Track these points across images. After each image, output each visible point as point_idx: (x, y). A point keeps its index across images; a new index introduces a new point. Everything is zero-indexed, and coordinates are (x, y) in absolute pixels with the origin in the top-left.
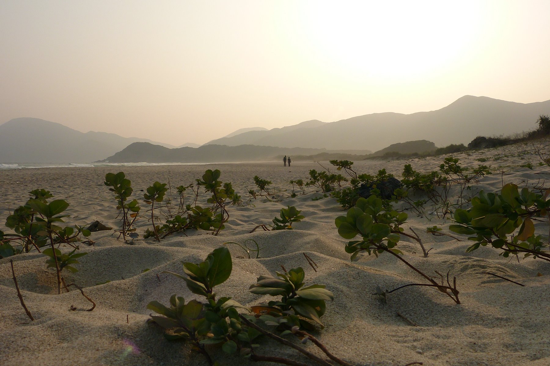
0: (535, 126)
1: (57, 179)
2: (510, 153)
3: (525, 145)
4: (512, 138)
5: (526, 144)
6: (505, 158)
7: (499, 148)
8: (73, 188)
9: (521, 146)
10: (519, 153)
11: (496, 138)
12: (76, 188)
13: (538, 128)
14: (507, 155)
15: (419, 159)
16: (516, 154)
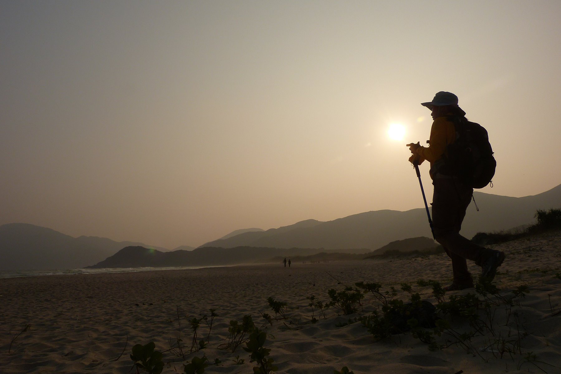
0: (534, 221)
1: (45, 290)
2: (515, 250)
3: (527, 241)
4: (513, 233)
5: (529, 240)
6: (512, 256)
7: (502, 244)
8: (62, 302)
9: (524, 242)
10: (524, 250)
11: (497, 233)
12: (64, 302)
13: (537, 223)
14: (513, 252)
15: (422, 258)
16: (522, 251)
